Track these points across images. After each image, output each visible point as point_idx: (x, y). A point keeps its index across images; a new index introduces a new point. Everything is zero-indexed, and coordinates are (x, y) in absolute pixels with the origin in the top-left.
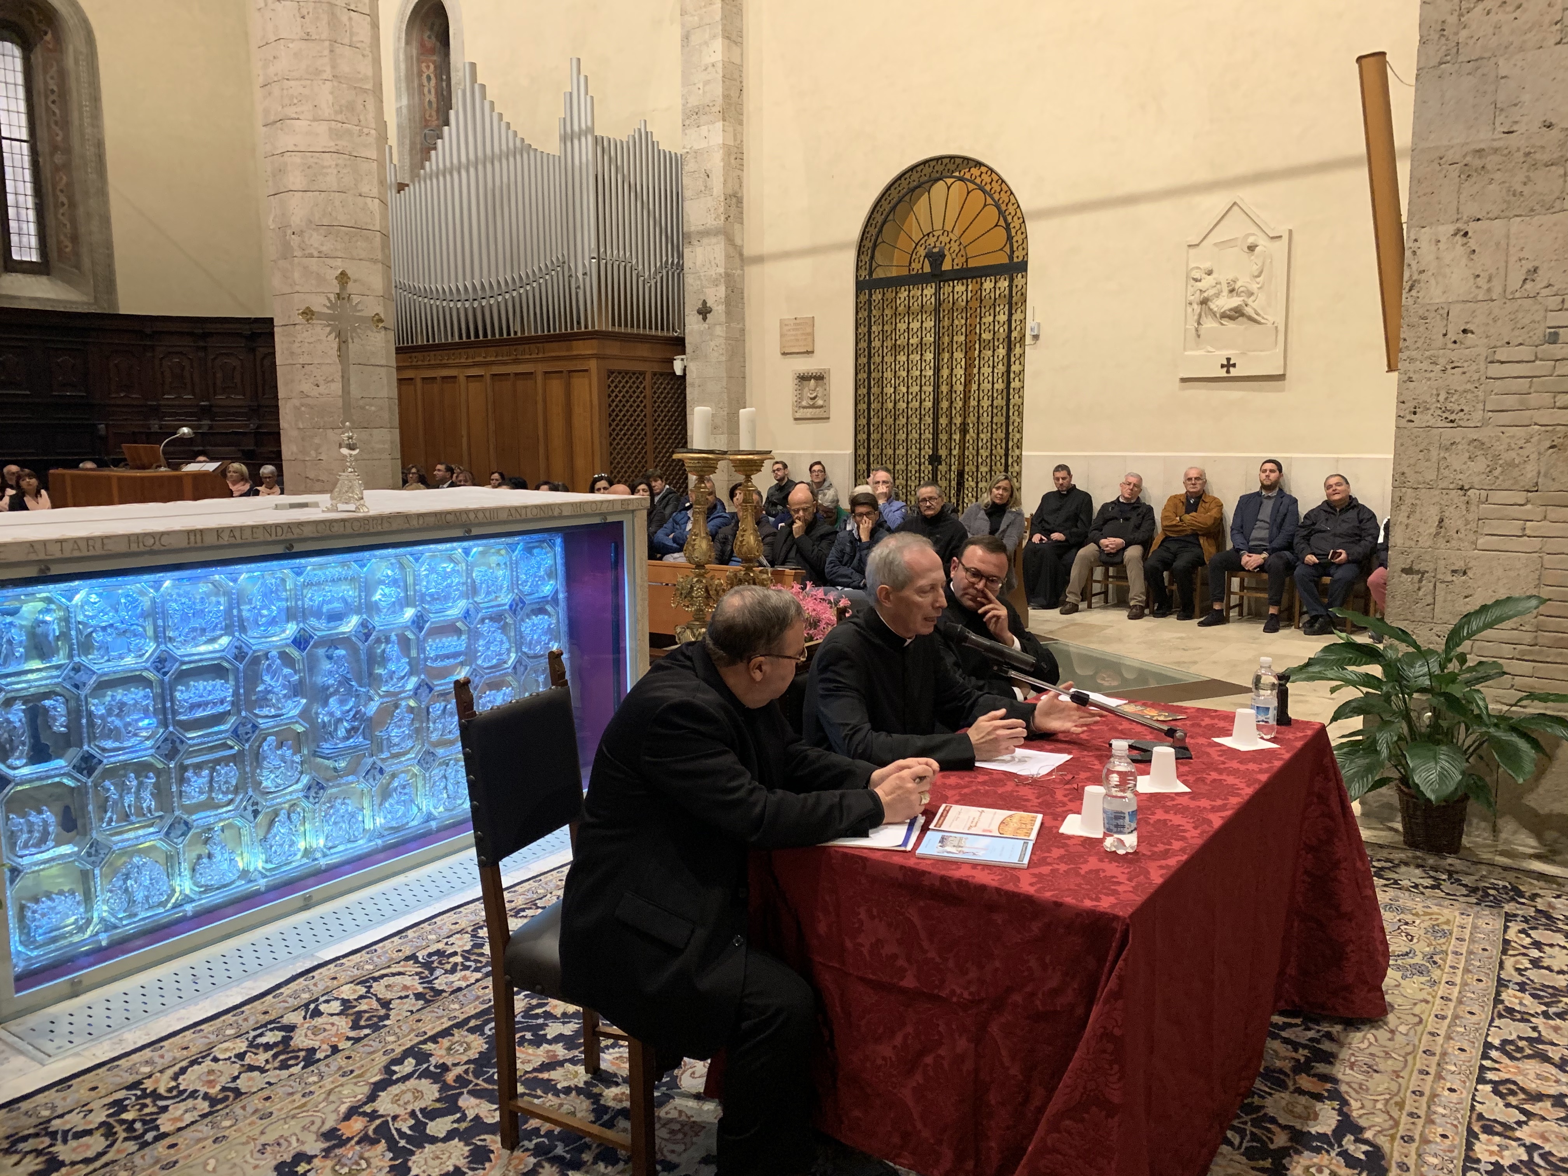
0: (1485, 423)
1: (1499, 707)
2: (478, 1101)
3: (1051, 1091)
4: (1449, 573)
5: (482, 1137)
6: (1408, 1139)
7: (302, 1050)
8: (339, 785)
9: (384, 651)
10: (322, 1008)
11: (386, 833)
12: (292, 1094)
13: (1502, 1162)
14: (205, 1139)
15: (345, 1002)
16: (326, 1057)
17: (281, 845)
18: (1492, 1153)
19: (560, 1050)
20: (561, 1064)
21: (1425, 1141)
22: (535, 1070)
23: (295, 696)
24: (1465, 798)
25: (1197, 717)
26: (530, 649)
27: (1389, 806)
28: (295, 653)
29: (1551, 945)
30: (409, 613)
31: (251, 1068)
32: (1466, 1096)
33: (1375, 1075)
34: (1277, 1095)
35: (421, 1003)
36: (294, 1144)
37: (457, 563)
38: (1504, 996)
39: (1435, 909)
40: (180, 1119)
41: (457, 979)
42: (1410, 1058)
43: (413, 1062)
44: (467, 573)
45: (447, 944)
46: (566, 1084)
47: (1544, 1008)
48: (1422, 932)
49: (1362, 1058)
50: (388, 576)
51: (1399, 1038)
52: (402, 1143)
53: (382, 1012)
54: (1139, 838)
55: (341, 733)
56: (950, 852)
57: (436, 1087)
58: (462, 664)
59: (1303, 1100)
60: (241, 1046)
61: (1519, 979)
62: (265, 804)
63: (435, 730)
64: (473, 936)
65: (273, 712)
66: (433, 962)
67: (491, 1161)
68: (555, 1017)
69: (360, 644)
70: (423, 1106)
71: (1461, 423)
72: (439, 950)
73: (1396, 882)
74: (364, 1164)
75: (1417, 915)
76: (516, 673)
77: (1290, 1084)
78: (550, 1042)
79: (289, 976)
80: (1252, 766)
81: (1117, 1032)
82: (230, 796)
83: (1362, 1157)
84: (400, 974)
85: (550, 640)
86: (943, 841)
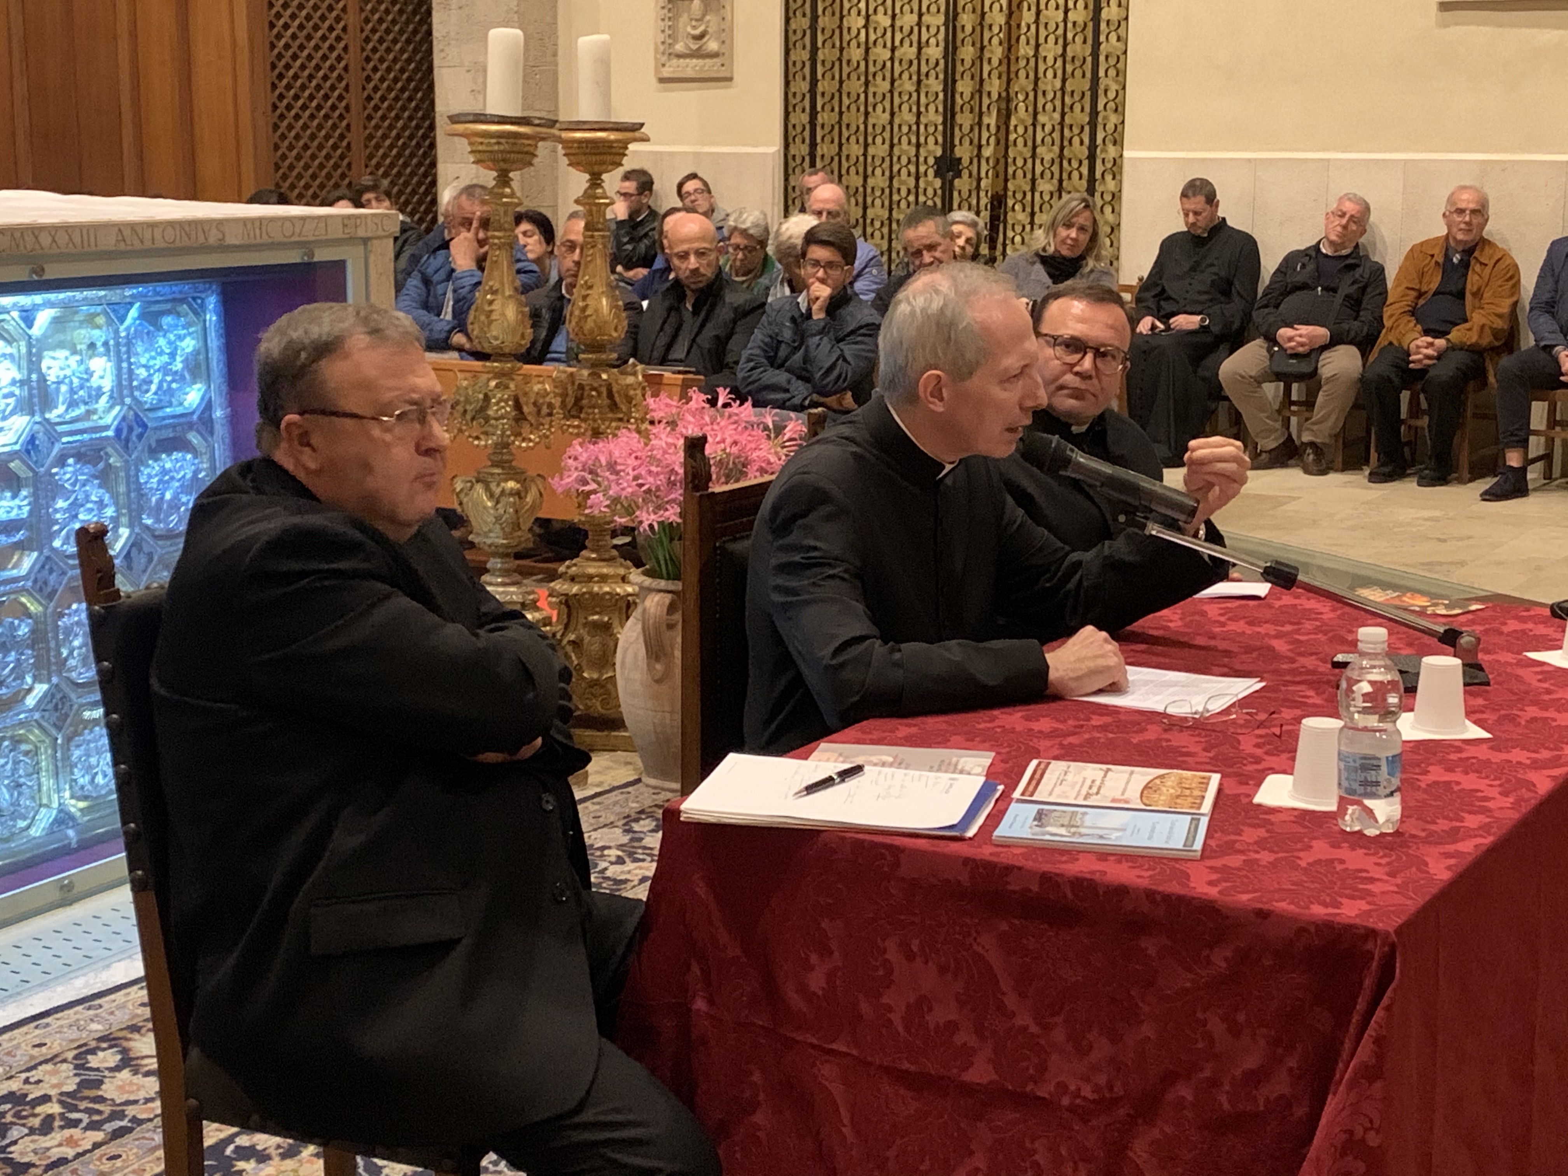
25: (1495, 619)
26: (158, 521)
37: (10, 341)
44: (30, 361)
45: (27, 1081)
54: (1403, 801)
56: (1055, 832)
58: (22, 547)
64: (77, 1067)
72: (12, 1094)
76: (130, 568)
81: (1373, 1140)
86: (1040, 817)
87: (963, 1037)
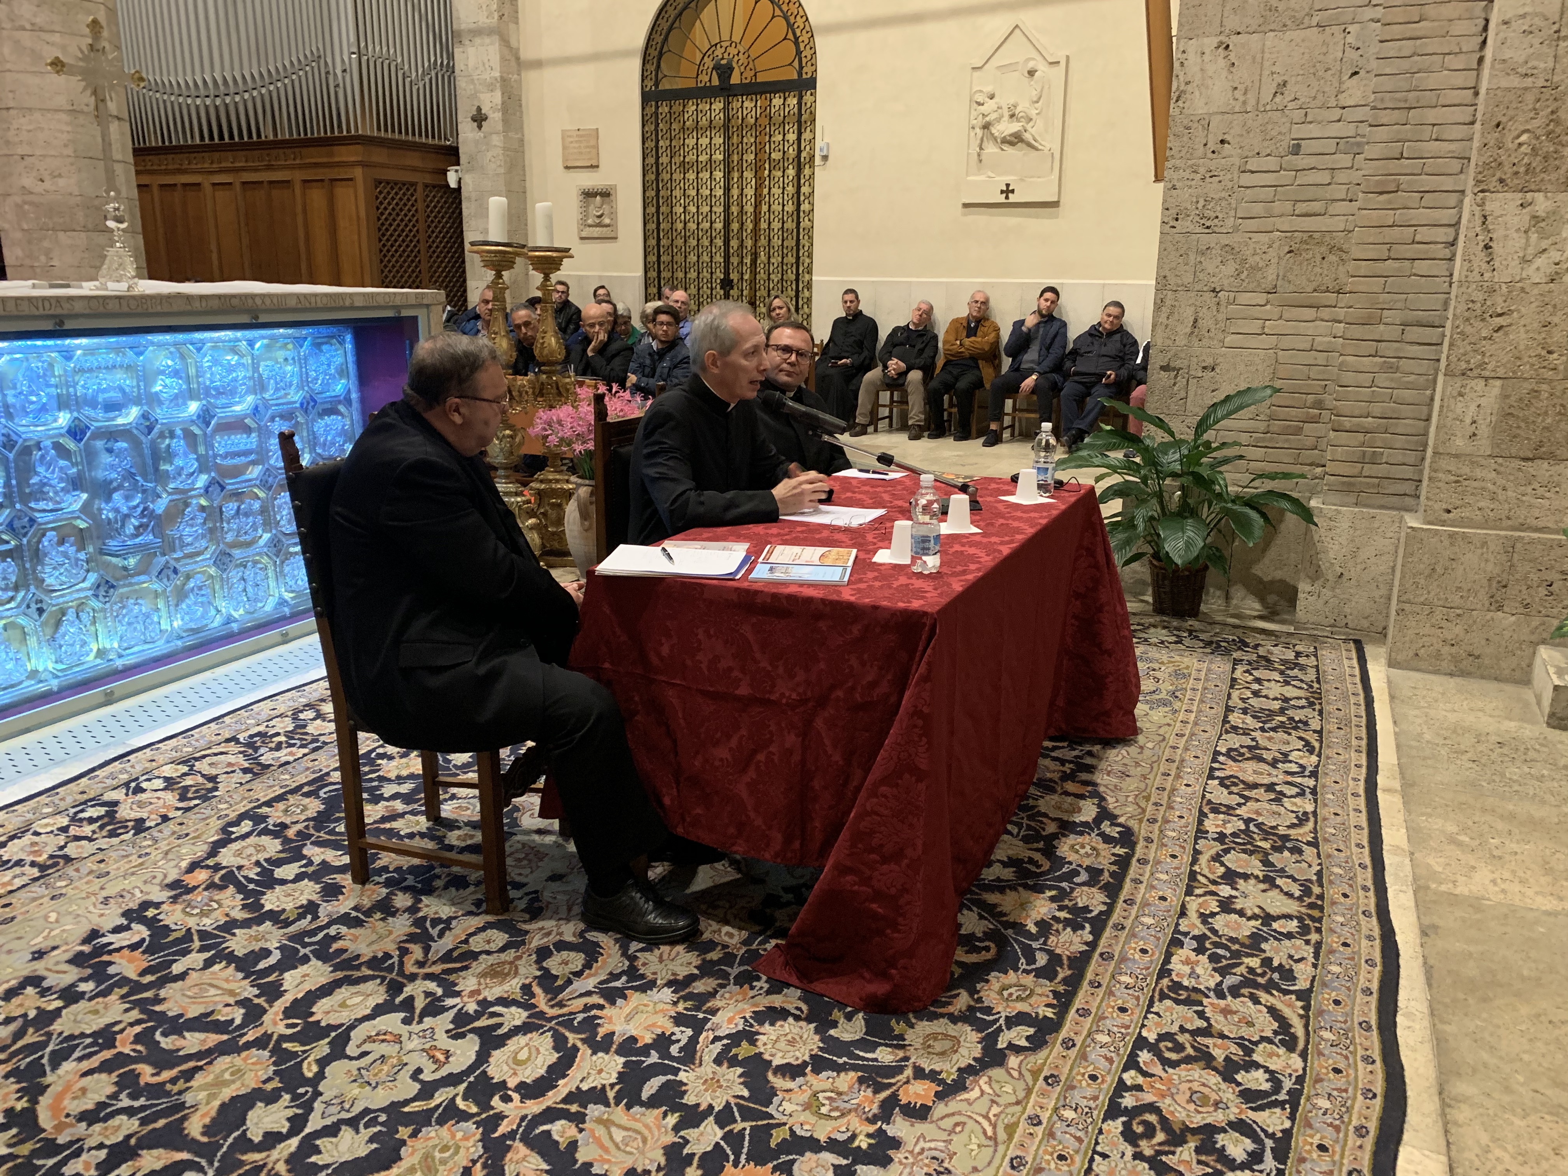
0: (1236, 229)
1: (1236, 489)
2: (322, 850)
3: (867, 771)
4: (1200, 370)
5: (332, 876)
6: (1152, 821)
7: (130, 820)
8: (131, 584)
10: (144, 785)
11: (185, 635)
12: (127, 856)
13: (1225, 831)
14: (42, 897)
15: (167, 779)
16: (157, 825)
17: (72, 645)
18: (1217, 826)
19: (399, 806)
20: (402, 815)
21: (1166, 821)
22: (375, 822)
23: (75, 490)
24: (1206, 568)
26: (324, 451)
27: (1143, 583)
28: (71, 445)
29: (1269, 680)
30: (194, 407)
31: (77, 838)
32: (1198, 788)
33: (1127, 778)
34: (1048, 798)
35: (249, 776)
36: (138, 894)
37: (242, 356)
38: (1230, 718)
39: (1177, 658)
40: (9, 883)
41: (283, 755)
42: (1155, 765)
43: (251, 823)
44: (253, 368)
45: (268, 726)
46: (409, 831)
47: (1261, 725)
48: (1166, 676)
49: (1117, 767)
50: (168, 366)
51: (1146, 752)
52: (251, 886)
53: (210, 785)
55: (130, 529)
56: (779, 575)
57: (277, 842)
58: (254, 463)
59: (1069, 799)
60: (65, 821)
61: (1243, 705)
62: (52, 603)
63: (229, 530)
64: (293, 719)
65: (51, 506)
66: (255, 742)
67: (343, 893)
68: (389, 780)
69: (143, 438)
70: (267, 857)
71: (1217, 229)
72: (260, 732)
73: (1146, 640)
74: (215, 906)
75: (1163, 663)
77: (1059, 789)
78: (388, 800)
79: (102, 761)
80: (1033, 515)
81: (926, 710)
82: (10, 594)
83: (1117, 835)
84: (222, 753)
85: (345, 442)
86: (771, 569)
87: (736, 673)
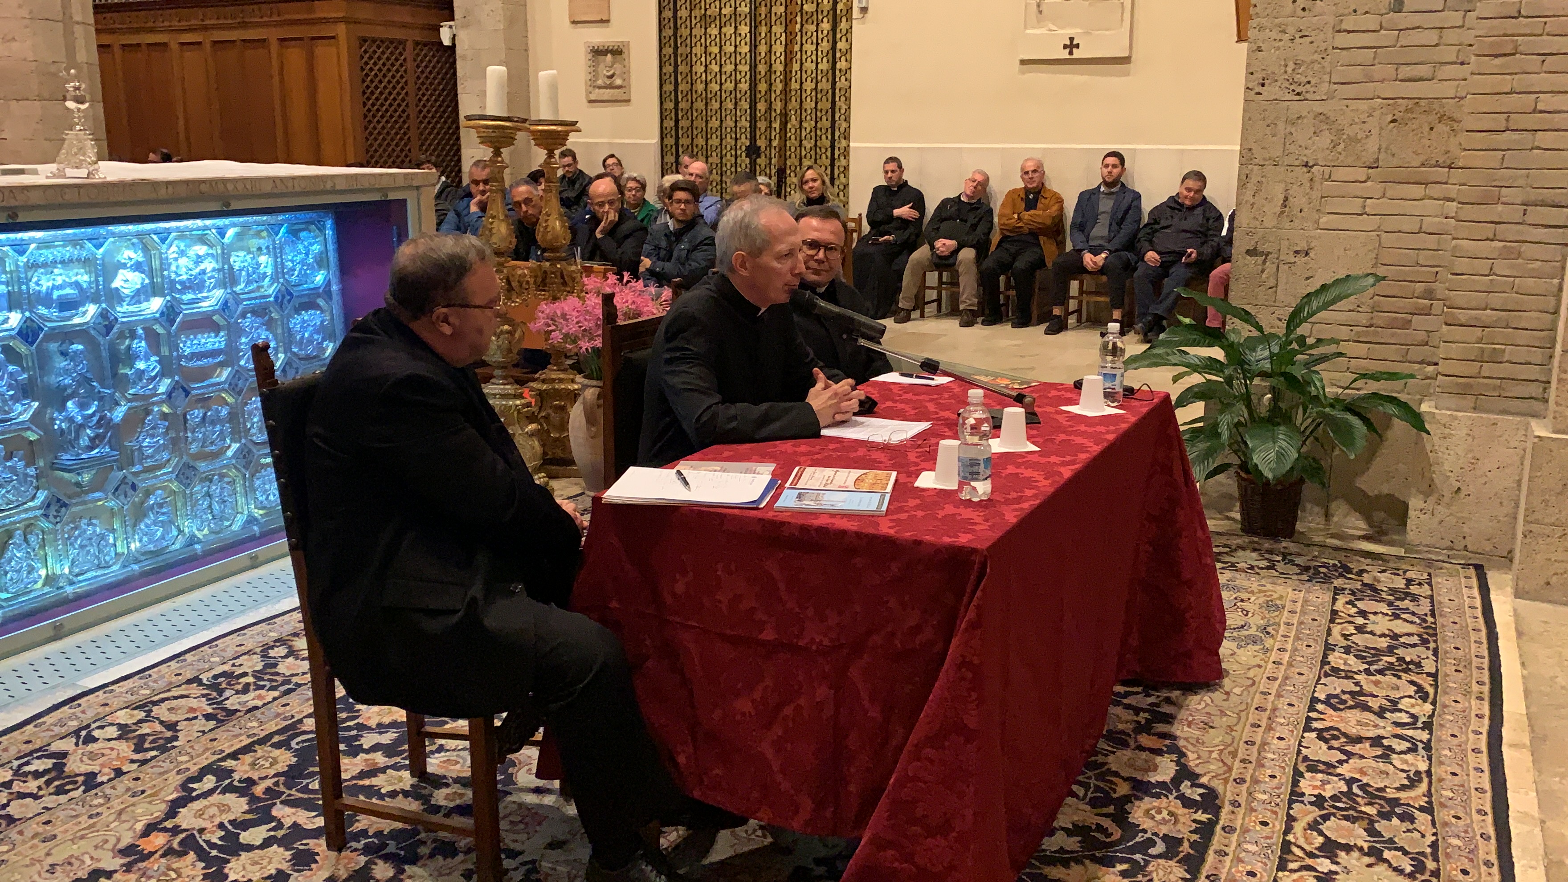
0: (1331, 96)
1: (1335, 390)
2: (293, 810)
4: (1291, 254)
5: (304, 842)
6: (1240, 781)
7: (80, 775)
8: (84, 503)
9: (129, 348)
10: (96, 733)
11: (143, 558)
12: (77, 816)
13: (1323, 794)
15: (121, 727)
16: (110, 780)
17: (18, 571)
18: (1315, 787)
19: (380, 759)
20: (383, 770)
21: (1256, 781)
22: (353, 778)
23: (25, 398)
24: (1302, 481)
25: (1043, 391)
26: (301, 350)
27: (1229, 496)
28: (22, 348)
29: (1375, 613)
30: (155, 304)
31: (22, 796)
32: (1293, 743)
33: (1211, 730)
34: (1119, 753)
35: (212, 724)
36: (88, 861)
37: (211, 246)
38: (1330, 658)
39: (1269, 587)
42: (1243, 714)
43: (214, 779)
44: (223, 258)
45: (233, 665)
46: (391, 788)
47: (1367, 666)
48: (1256, 607)
49: (1199, 717)
50: (130, 259)
51: (1233, 698)
52: (214, 853)
53: (169, 734)
54: (993, 483)
55: (84, 441)
56: (808, 504)
57: (244, 800)
58: (222, 365)
59: (1144, 755)
60: (8, 775)
61: (1345, 643)
63: (194, 440)
64: (262, 656)
66: (220, 684)
67: (316, 862)
68: (369, 728)
69: (100, 339)
70: (232, 818)
71: (1308, 96)
72: (225, 672)
73: (1233, 565)
74: (173, 875)
75: (1252, 592)
77: (1132, 744)
78: (367, 751)
79: (49, 705)
80: (1099, 429)
83: (1198, 798)
84: (182, 697)
85: (324, 340)
86: (800, 496)
87: (759, 616)
